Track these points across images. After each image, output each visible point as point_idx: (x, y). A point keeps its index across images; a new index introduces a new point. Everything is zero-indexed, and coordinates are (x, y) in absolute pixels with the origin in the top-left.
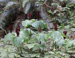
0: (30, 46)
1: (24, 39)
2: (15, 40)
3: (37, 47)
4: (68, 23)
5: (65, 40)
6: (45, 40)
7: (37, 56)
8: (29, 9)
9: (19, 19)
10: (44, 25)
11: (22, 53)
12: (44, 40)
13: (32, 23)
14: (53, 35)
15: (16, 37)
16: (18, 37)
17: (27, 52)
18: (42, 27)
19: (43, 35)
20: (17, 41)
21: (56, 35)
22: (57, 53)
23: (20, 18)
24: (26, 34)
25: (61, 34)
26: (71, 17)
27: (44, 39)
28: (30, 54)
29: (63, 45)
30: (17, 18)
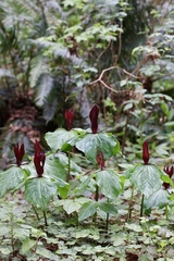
0: (71, 207)
1: (58, 185)
2: (31, 187)
3: (91, 209)
4: (161, 138)
5: (170, 191)
6: (116, 192)
7: (90, 237)
8: (48, 92)
9: (16, 119)
10: (111, 148)
11: (46, 225)
12: (111, 190)
13: (76, 141)
14: (137, 176)
15: (34, 181)
16: (40, 180)
17: (60, 223)
18: (106, 153)
19: (109, 175)
20: (36, 190)
21: (147, 177)
22: (151, 229)
23: (21, 119)
24: (58, 170)
25: (158, 175)
26: (167, 121)
27: (114, 188)
28: (69, 229)
29: (162, 206)
30: (9, 116)
